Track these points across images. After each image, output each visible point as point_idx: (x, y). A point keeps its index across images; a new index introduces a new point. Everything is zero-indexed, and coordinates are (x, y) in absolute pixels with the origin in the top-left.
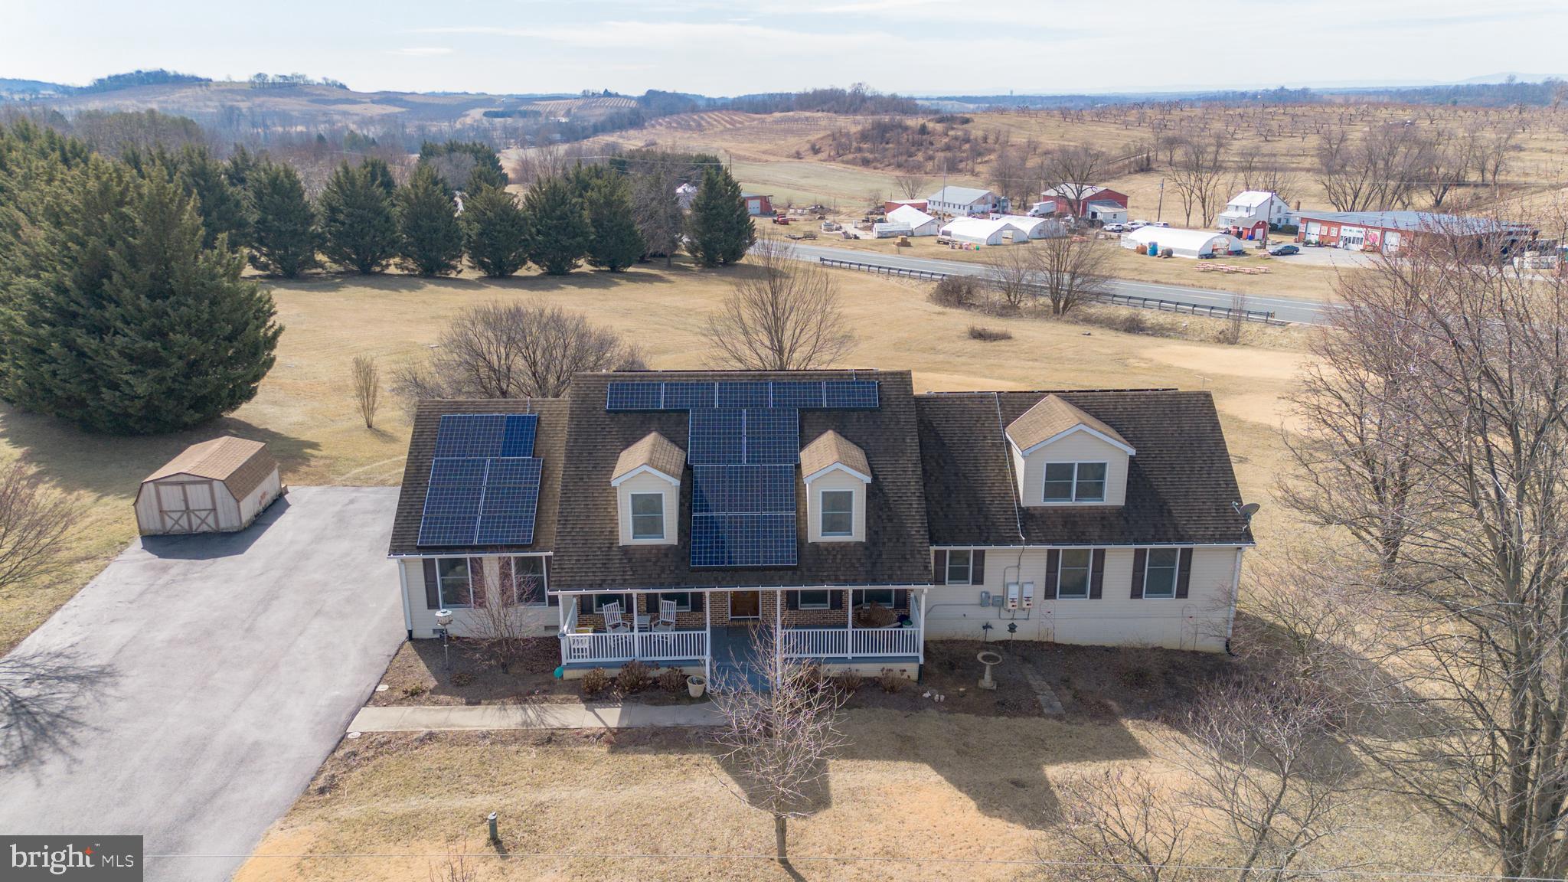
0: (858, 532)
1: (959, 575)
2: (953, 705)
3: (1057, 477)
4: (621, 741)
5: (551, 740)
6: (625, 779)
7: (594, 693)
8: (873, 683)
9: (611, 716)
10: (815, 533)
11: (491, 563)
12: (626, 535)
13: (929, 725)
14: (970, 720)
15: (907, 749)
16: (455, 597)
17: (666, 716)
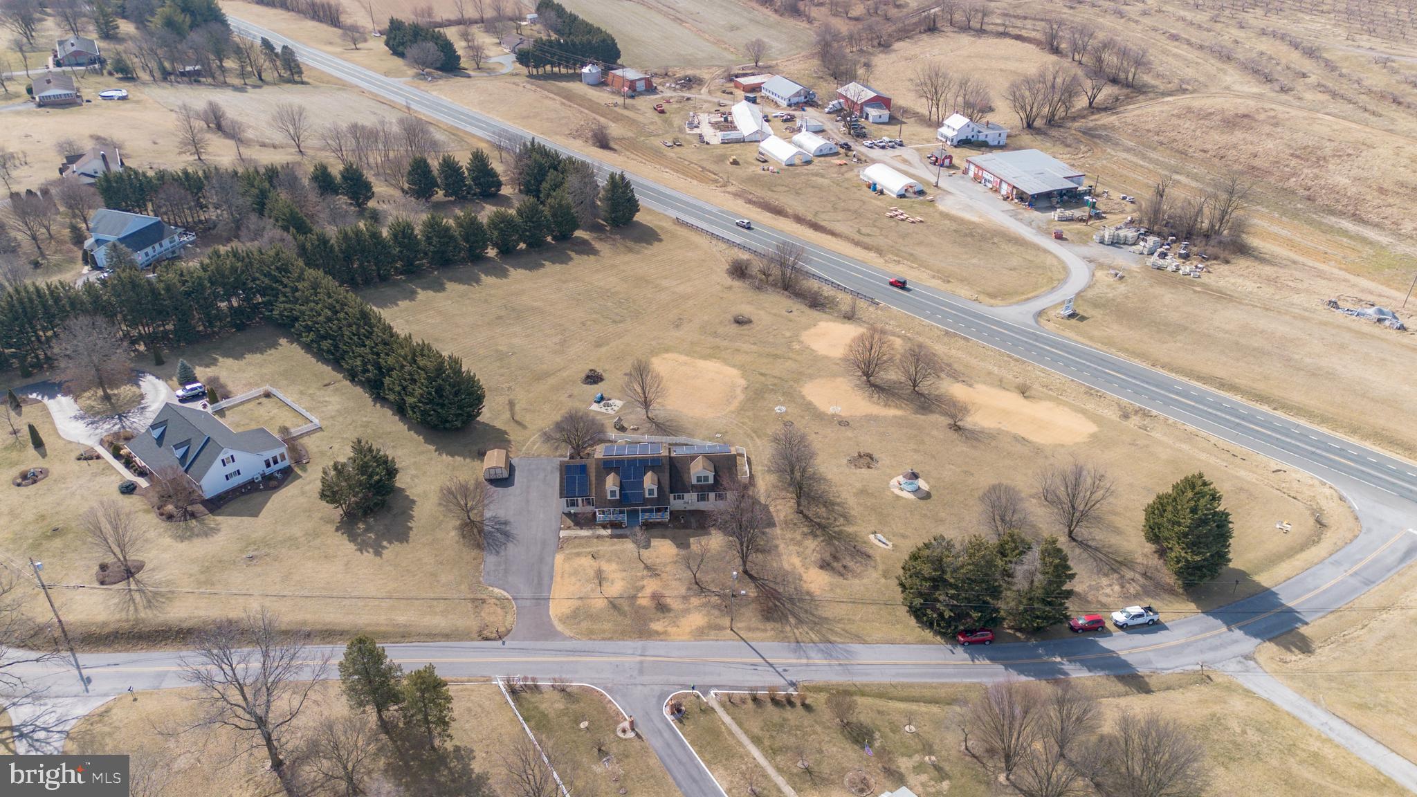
0: (656, 495)
1: (679, 498)
2: (675, 527)
3: (699, 479)
4: (612, 537)
5: (598, 537)
6: (613, 545)
7: (604, 527)
8: (659, 523)
9: (609, 532)
10: (647, 496)
11: (580, 500)
12: (609, 497)
13: (668, 532)
14: (677, 530)
15: (664, 537)
16: (573, 505)
17: (619, 532)
